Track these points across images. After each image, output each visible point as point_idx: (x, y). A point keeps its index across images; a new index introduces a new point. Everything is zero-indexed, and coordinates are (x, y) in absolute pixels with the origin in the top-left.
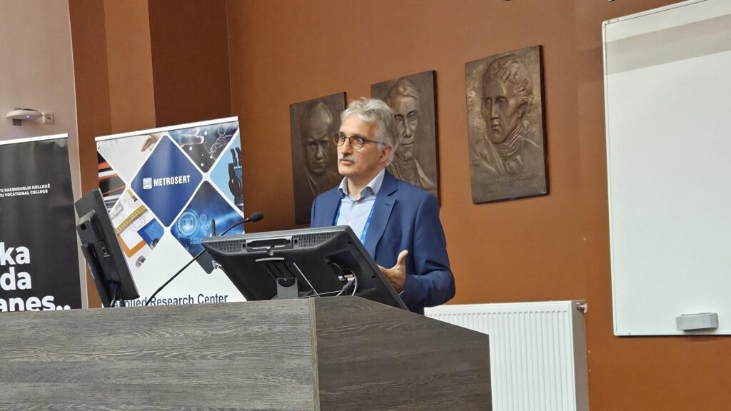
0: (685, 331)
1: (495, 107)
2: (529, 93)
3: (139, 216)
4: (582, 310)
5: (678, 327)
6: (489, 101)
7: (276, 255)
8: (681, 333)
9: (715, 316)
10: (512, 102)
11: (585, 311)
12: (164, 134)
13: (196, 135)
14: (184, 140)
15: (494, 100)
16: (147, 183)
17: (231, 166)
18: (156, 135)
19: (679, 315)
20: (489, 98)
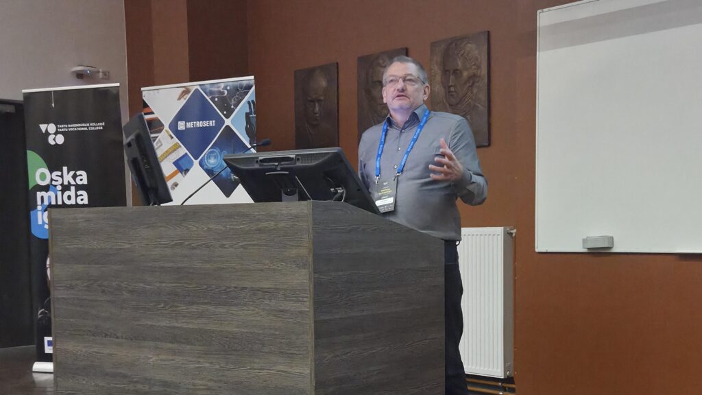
0: (588, 249)
1: (452, 77)
2: (479, 67)
3: (175, 150)
4: (511, 234)
5: (583, 246)
6: (448, 73)
7: (282, 169)
8: (585, 250)
9: (612, 239)
10: (465, 74)
11: (514, 235)
12: (196, 87)
13: (221, 89)
14: (211, 93)
15: (452, 72)
16: (181, 126)
17: (247, 115)
18: (190, 88)
19: (585, 237)
20: (447, 71)
